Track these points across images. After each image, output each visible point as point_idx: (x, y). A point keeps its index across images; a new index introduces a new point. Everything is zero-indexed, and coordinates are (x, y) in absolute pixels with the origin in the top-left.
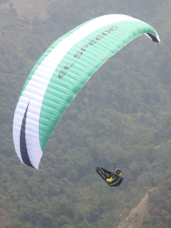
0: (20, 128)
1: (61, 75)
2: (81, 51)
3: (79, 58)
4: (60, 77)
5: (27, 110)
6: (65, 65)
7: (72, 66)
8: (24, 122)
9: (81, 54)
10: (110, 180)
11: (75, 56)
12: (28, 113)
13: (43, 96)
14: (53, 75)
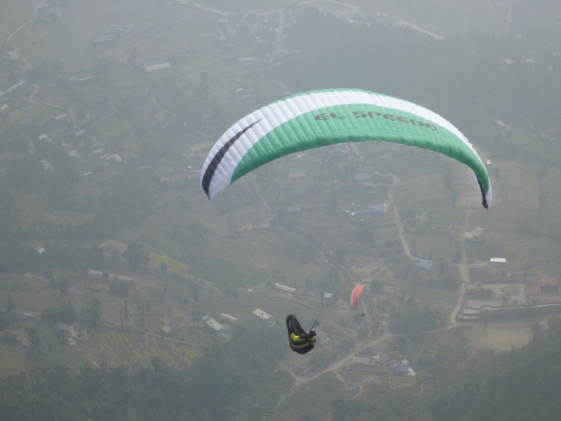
0: (228, 140)
1: (321, 117)
2: (366, 113)
3: (357, 117)
4: (317, 118)
5: (251, 126)
6: (334, 112)
7: (341, 118)
8: (238, 136)
9: (364, 116)
10: (296, 337)
11: (355, 113)
12: (243, 136)
13: (275, 127)
14: (312, 112)
